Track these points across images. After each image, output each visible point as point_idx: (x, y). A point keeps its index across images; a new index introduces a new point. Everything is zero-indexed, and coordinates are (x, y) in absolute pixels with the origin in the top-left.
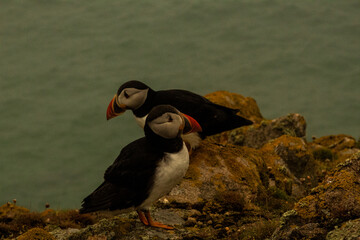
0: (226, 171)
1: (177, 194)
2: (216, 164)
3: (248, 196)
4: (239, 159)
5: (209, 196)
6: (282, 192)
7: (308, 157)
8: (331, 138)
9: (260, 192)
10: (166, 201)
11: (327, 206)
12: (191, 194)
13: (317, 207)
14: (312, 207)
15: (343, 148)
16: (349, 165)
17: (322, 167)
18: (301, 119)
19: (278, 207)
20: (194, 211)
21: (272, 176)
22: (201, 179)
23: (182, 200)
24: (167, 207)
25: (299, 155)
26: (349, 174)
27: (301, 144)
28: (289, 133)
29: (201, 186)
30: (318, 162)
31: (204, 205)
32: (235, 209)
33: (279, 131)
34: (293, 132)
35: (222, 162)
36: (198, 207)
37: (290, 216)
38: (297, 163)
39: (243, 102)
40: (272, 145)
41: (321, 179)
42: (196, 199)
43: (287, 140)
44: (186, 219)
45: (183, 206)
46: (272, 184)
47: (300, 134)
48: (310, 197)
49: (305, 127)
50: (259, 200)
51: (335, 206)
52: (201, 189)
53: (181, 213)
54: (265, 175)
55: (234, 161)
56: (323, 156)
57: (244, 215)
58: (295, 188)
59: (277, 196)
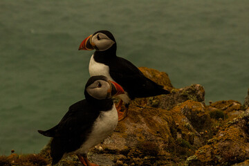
0: (145, 126)
1: (108, 143)
2: (138, 121)
3: (161, 145)
4: (155, 118)
5: (133, 144)
6: (187, 142)
7: (206, 116)
8: (223, 102)
9: (170, 142)
10: (101, 148)
11: (219, 153)
12: (118, 143)
13: (212, 153)
14: (208, 154)
15: (232, 110)
16: (236, 123)
17: (216, 124)
18: (201, 88)
19: (183, 153)
20: (121, 156)
21: (179, 131)
22: (127, 132)
23: (113, 147)
24: (101, 152)
25: (200, 115)
26: (236, 129)
27: (201, 107)
28: (193, 99)
29: (127, 138)
30: (213, 120)
31: (129, 151)
32: (152, 155)
33: (185, 97)
34: (195, 98)
35: (142, 120)
36: (124, 153)
37: (192, 160)
38: (198, 121)
39: (159, 76)
40: (179, 107)
41: (215, 133)
42: (123, 147)
43: (190, 104)
44: (115, 162)
45: (113, 152)
46: (179, 136)
47: (200, 99)
48: (207, 146)
49: (204, 94)
50: (169, 148)
51: (225, 153)
52: (127, 140)
53: (112, 157)
54: (174, 129)
55: (151, 119)
56: (217, 116)
57: (158, 159)
58: (196, 139)
59: (183, 145)
